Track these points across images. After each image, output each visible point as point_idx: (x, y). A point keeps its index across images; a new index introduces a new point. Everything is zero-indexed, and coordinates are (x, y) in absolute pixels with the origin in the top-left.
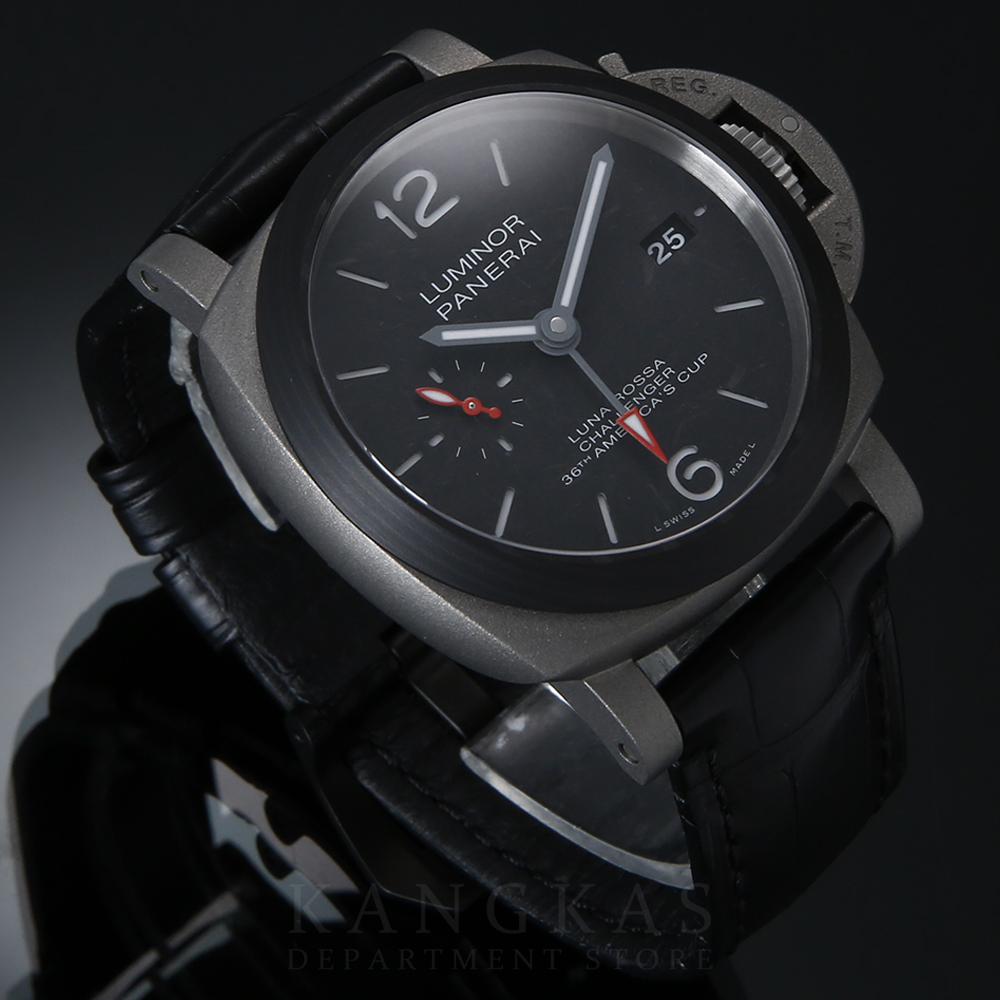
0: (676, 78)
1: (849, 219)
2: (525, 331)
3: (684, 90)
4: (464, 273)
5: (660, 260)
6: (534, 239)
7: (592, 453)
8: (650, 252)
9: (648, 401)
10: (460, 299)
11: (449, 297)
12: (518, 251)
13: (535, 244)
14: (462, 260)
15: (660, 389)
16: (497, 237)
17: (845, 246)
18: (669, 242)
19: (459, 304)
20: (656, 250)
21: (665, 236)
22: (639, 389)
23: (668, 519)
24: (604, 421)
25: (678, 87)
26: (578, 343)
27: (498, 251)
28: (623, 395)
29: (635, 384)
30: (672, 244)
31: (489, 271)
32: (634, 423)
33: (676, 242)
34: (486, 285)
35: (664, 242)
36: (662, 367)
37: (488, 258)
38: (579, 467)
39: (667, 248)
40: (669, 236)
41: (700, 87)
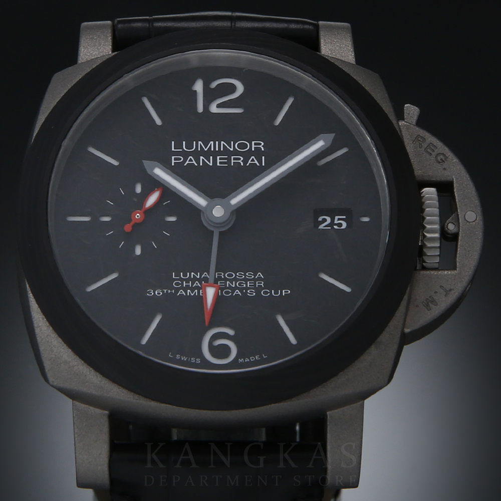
0: (433, 144)
1: (451, 290)
2: (200, 201)
3: (431, 154)
4: (206, 150)
5: (321, 227)
6: (260, 162)
7: (177, 290)
8: (320, 219)
9: (233, 290)
10: (191, 160)
11: (186, 155)
12: (245, 161)
13: (258, 164)
14: (212, 142)
15: (247, 289)
16: (242, 146)
17: (433, 301)
18: (336, 222)
19: (187, 162)
20: (325, 220)
21: (337, 218)
22: (236, 280)
23: (182, 354)
24: (200, 280)
25: (429, 150)
26: (223, 230)
27: (235, 152)
28: (224, 276)
29: (236, 275)
30: (336, 224)
31: (220, 159)
32: (210, 292)
33: (340, 225)
34: (211, 164)
35: (333, 220)
36: (260, 279)
37: (226, 152)
38: (163, 292)
39: (332, 224)
40: (339, 219)
41: (441, 159)
